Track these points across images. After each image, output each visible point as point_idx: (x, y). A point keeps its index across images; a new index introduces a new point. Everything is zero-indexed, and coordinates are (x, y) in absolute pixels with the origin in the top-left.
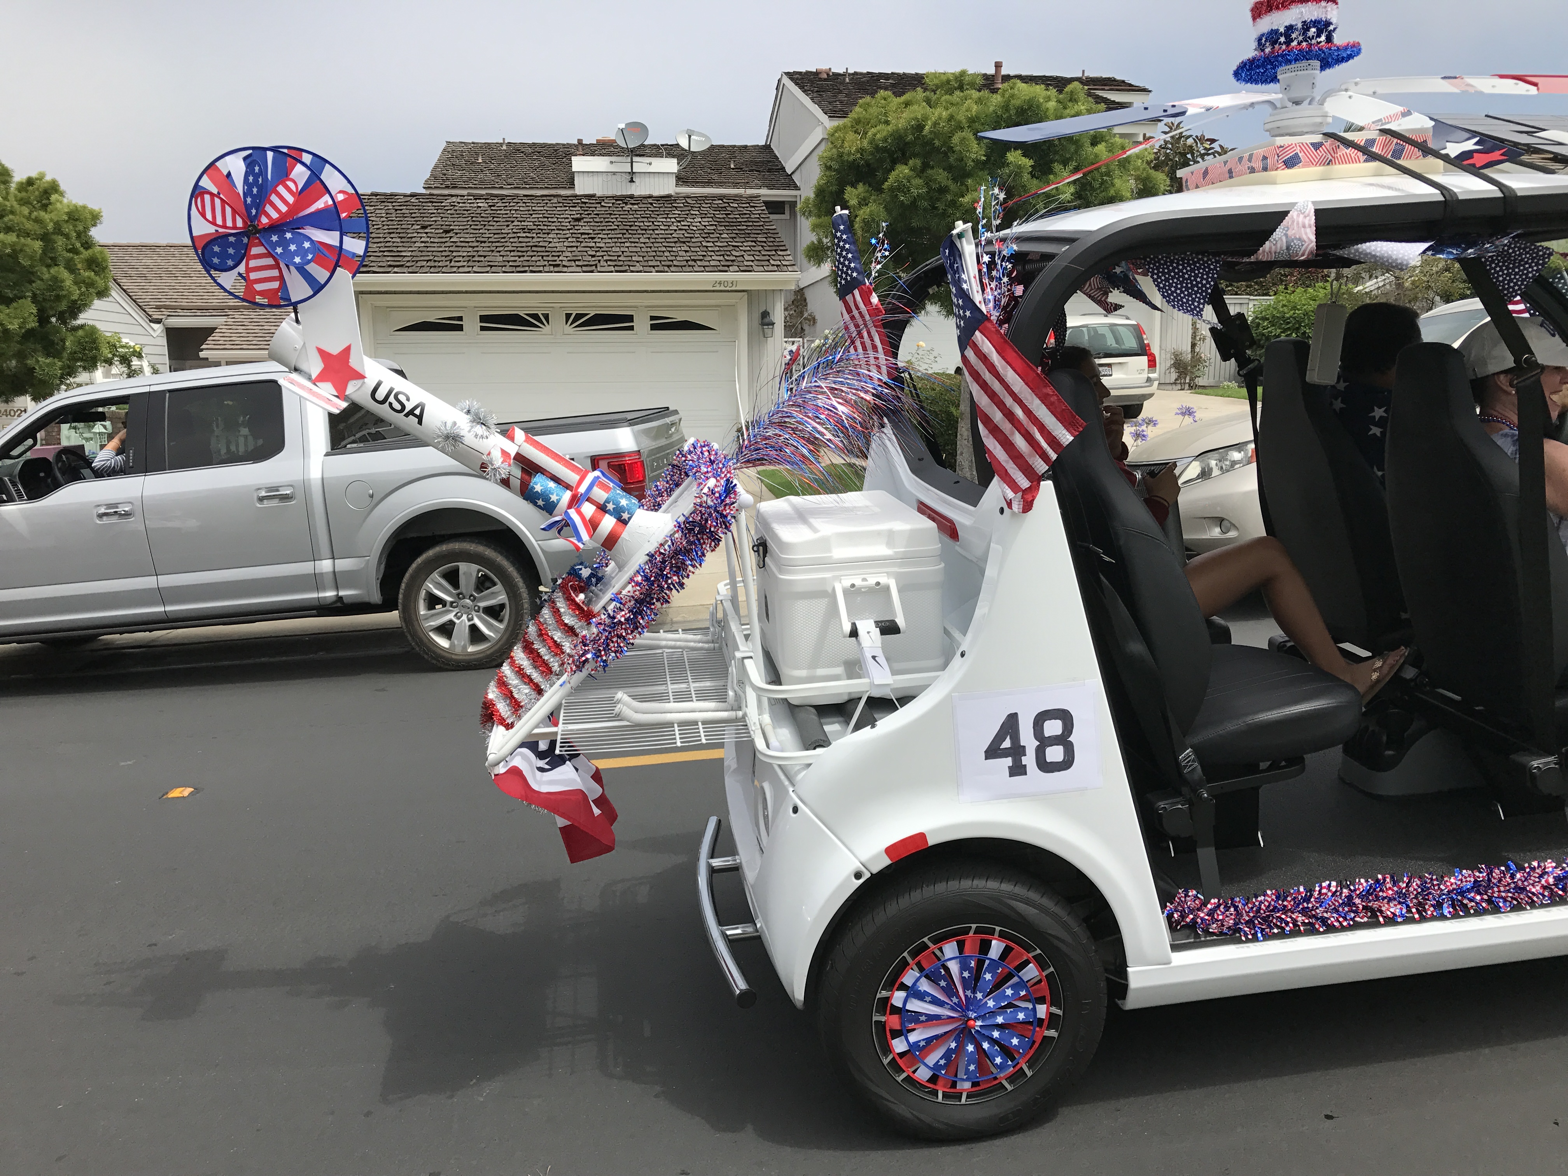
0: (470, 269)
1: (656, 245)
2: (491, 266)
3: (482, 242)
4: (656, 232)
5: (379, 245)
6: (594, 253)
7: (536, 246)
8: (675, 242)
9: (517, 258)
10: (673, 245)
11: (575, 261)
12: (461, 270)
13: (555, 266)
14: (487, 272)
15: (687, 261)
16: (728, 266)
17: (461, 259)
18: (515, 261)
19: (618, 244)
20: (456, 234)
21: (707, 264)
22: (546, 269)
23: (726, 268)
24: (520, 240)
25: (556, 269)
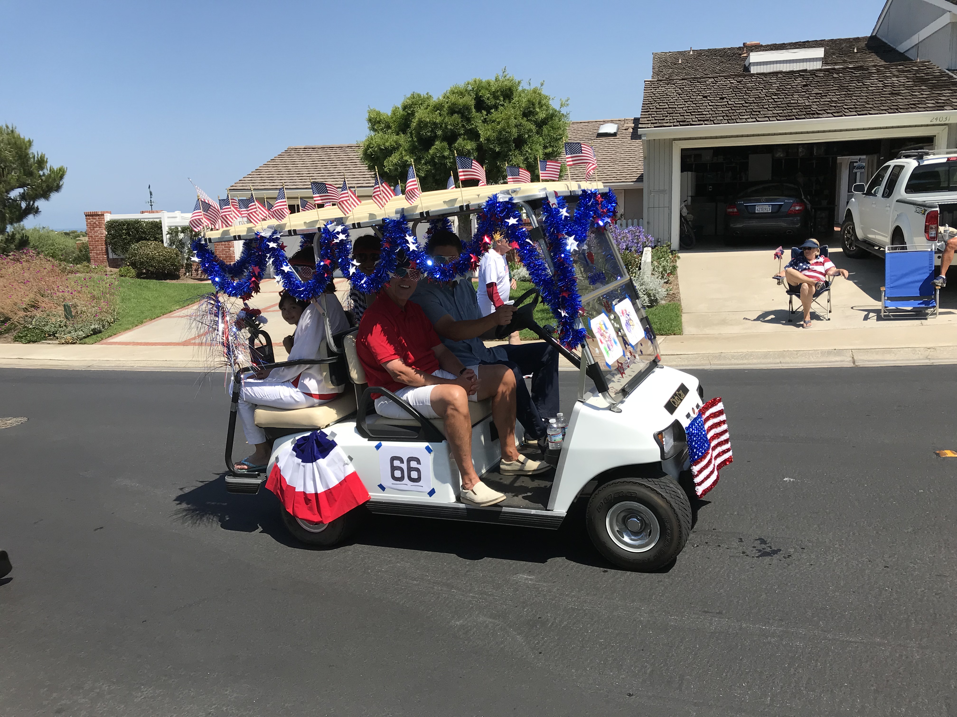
0: (755, 120)
1: (876, 96)
2: (768, 117)
3: (750, 103)
4: (870, 88)
5: (684, 109)
6: (835, 105)
7: (789, 103)
8: (889, 94)
9: (782, 111)
10: (889, 96)
11: (824, 110)
12: (748, 120)
13: (812, 114)
14: (767, 121)
15: (908, 105)
16: (943, 107)
17: (744, 114)
18: (781, 113)
19: (847, 98)
20: (730, 99)
21: (925, 106)
22: (808, 116)
23: (943, 108)
24: (776, 100)
25: (815, 116)
